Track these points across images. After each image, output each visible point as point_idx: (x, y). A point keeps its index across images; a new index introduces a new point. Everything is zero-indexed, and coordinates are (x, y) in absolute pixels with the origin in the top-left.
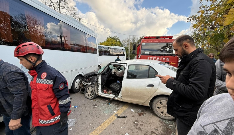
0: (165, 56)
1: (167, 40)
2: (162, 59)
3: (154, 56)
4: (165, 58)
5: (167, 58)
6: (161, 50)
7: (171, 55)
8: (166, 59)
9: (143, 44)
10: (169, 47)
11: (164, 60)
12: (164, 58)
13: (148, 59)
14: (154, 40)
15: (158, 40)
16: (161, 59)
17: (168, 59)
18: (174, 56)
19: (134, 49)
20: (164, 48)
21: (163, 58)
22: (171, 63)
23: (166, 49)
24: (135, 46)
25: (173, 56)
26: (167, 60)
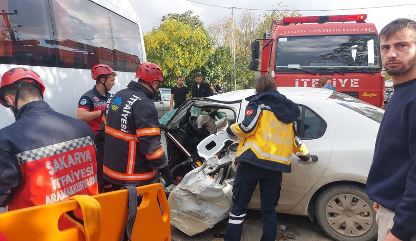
0: (347, 75)
1: (352, 27)
2: (338, 83)
3: (313, 76)
4: (346, 80)
5: (352, 81)
6: (332, 58)
7: (362, 71)
8: (349, 83)
9: (281, 40)
10: (356, 46)
11: (343, 86)
12: (343, 80)
13: (297, 83)
14: (311, 28)
15: (325, 28)
16: (334, 83)
17: (354, 83)
18: (371, 73)
19: (255, 55)
20: (342, 50)
21: (341, 80)
22: (365, 94)
23: (350, 51)
24: (255, 46)
25: (368, 73)
26: (352, 85)
